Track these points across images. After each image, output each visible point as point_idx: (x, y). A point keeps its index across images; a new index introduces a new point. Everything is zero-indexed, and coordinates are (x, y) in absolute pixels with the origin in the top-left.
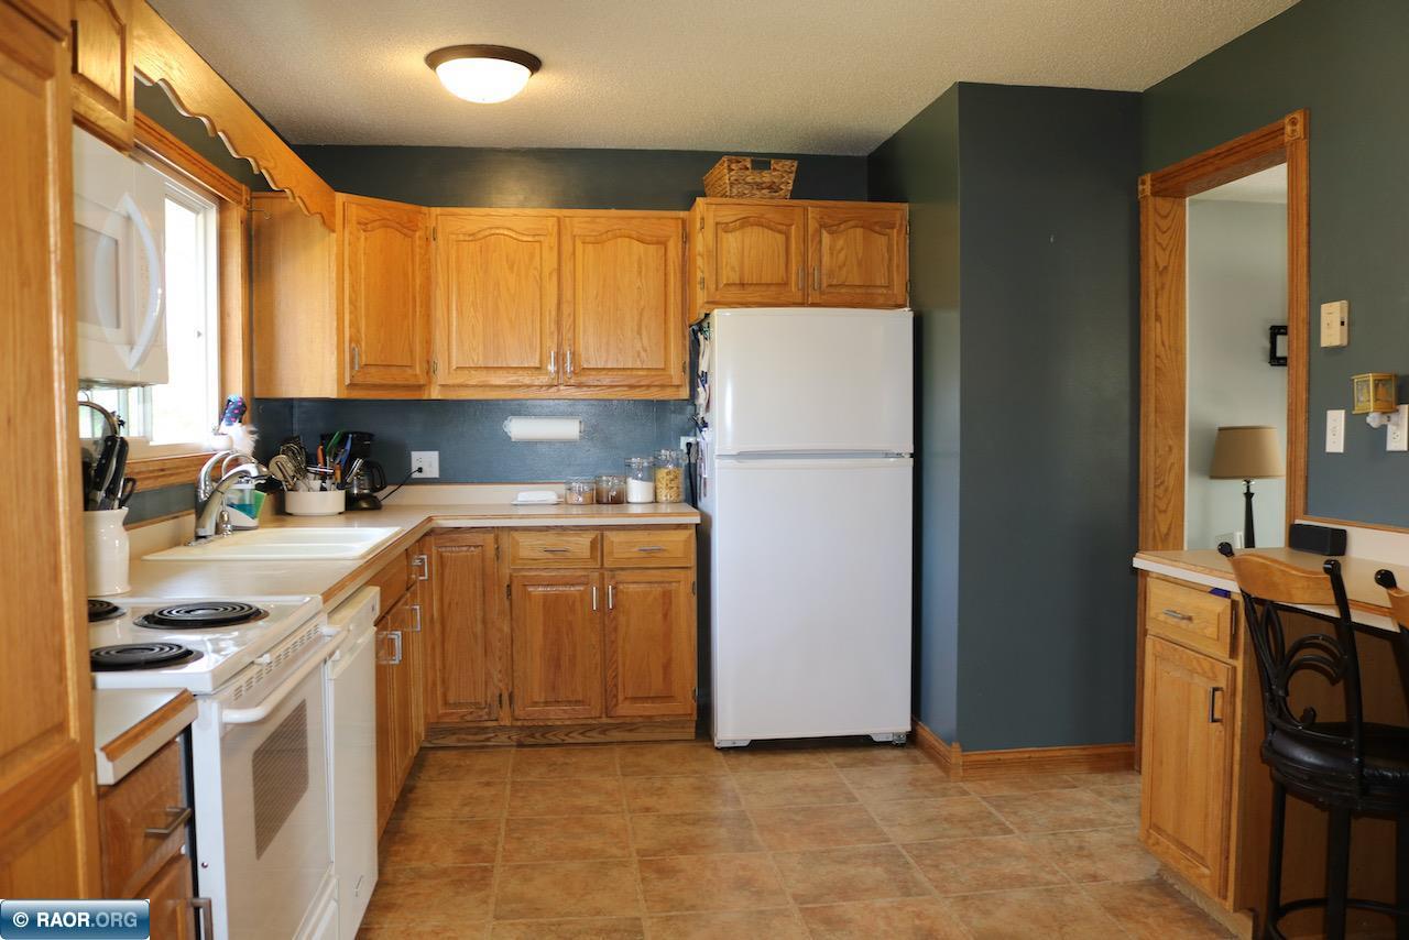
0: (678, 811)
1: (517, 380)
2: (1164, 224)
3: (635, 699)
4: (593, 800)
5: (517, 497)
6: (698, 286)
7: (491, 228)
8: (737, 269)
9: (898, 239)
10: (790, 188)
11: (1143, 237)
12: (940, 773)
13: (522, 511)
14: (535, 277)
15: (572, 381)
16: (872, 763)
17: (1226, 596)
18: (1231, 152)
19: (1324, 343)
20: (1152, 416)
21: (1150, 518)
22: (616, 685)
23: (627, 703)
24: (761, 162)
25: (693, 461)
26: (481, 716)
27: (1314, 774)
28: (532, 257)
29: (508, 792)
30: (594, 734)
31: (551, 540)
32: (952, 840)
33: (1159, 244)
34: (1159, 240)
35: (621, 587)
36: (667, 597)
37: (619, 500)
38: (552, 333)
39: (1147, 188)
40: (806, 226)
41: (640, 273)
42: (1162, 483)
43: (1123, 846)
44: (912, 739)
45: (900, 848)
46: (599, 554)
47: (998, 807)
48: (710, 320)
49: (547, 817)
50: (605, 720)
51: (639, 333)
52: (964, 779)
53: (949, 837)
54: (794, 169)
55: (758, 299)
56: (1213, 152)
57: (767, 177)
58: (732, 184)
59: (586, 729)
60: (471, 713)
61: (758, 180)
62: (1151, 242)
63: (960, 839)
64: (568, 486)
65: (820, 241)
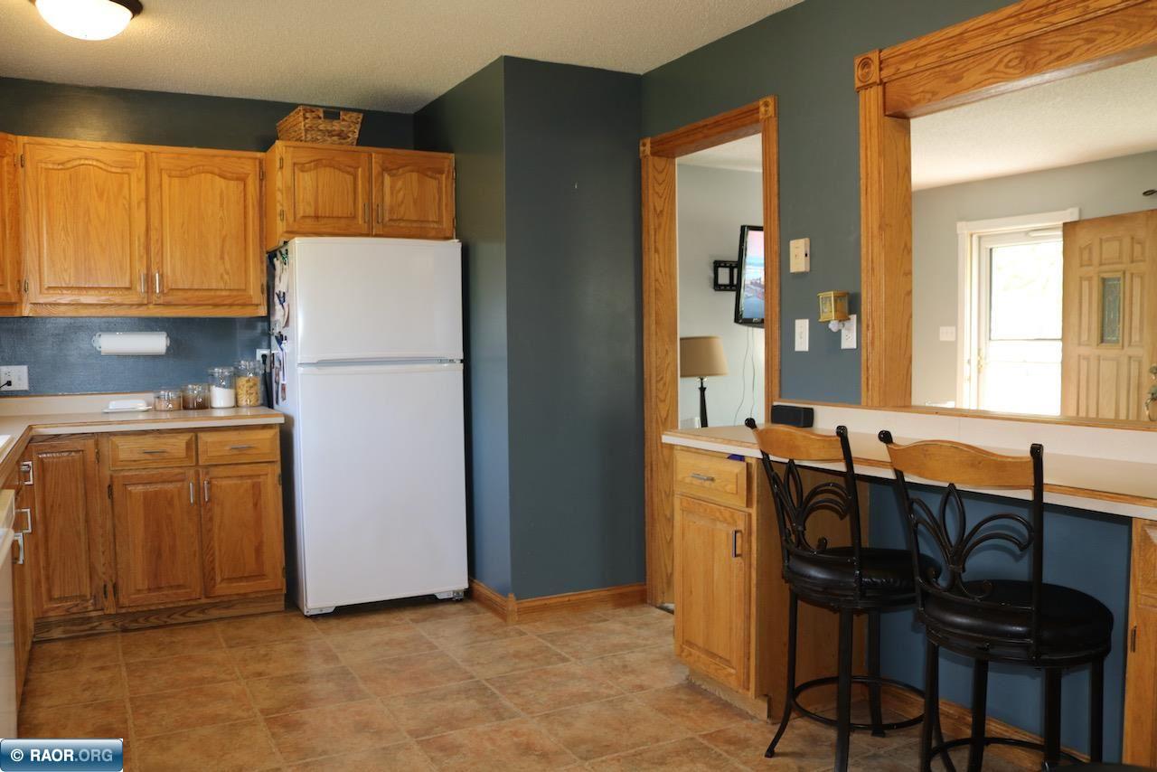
0: (287, 673)
1: (109, 299)
2: (660, 177)
3: (230, 580)
4: (206, 672)
5: (107, 407)
6: (278, 218)
7: (80, 159)
8: (312, 203)
9: (446, 182)
10: (357, 136)
11: (644, 187)
12: (498, 620)
13: (112, 418)
14: (124, 205)
15: (161, 301)
16: (441, 616)
17: (741, 460)
18: (717, 124)
19: (793, 270)
20: (653, 327)
21: (654, 406)
22: (213, 569)
23: (224, 585)
24: (332, 114)
25: (268, 370)
26: (86, 608)
27: (827, 587)
28: (121, 186)
29: (124, 674)
30: (193, 614)
31: (149, 443)
32: (524, 671)
33: (657, 193)
34: (657, 190)
35: (214, 482)
36: (257, 490)
37: (204, 405)
38: (141, 257)
39: (648, 149)
40: (370, 169)
41: (222, 205)
42: (662, 378)
43: (655, 661)
44: (469, 595)
45: (484, 682)
46: (194, 453)
47: (552, 642)
48: (289, 247)
49: (168, 691)
50: (204, 601)
51: (222, 258)
52: (519, 622)
53: (522, 669)
54: (359, 120)
55: (329, 230)
56: (701, 123)
57: (336, 126)
58: (306, 130)
59: (185, 610)
60: (77, 605)
61: (329, 128)
62: (651, 192)
63: (530, 670)
64: (157, 395)
65: (383, 182)
